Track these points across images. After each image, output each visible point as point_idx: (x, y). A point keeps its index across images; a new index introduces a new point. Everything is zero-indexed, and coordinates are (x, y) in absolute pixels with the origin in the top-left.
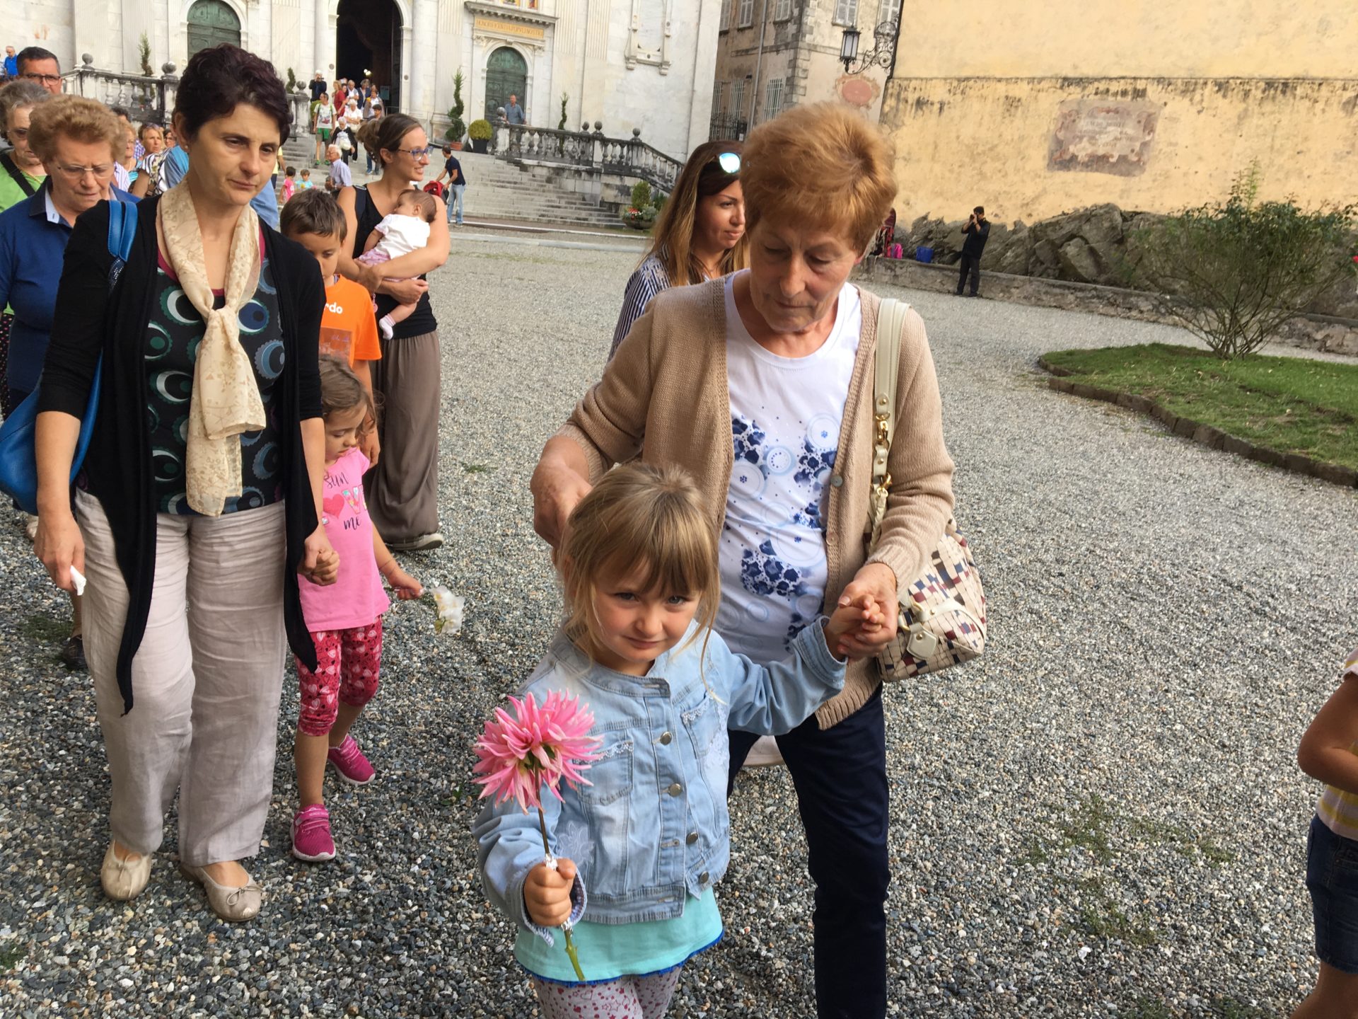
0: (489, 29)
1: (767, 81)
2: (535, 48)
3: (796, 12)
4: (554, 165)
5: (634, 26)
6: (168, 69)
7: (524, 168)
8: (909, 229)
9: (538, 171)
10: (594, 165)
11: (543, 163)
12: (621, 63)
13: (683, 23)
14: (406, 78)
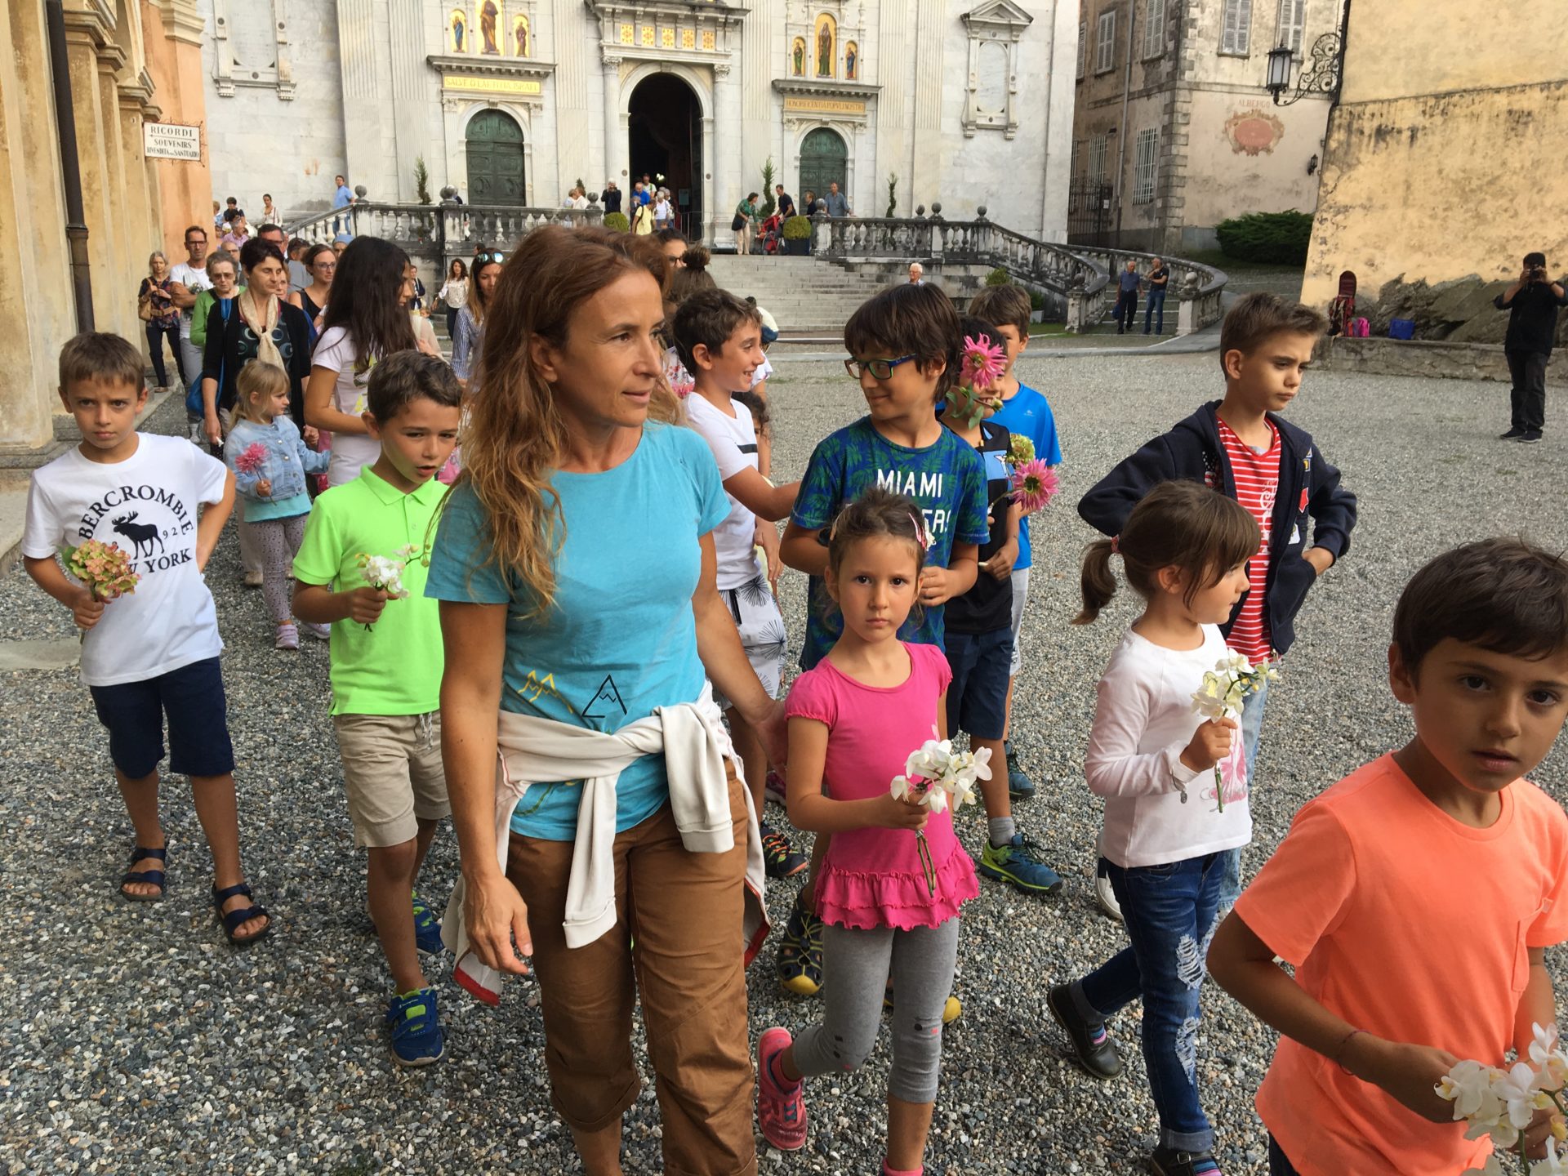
0: (801, 108)
1: (1136, 134)
2: (855, 126)
3: (1171, 45)
4: (885, 260)
5: (972, 86)
6: (447, 194)
7: (849, 267)
8: (1377, 298)
9: (867, 269)
10: (934, 256)
11: (873, 259)
12: (957, 130)
13: (1032, 75)
14: (708, 176)
